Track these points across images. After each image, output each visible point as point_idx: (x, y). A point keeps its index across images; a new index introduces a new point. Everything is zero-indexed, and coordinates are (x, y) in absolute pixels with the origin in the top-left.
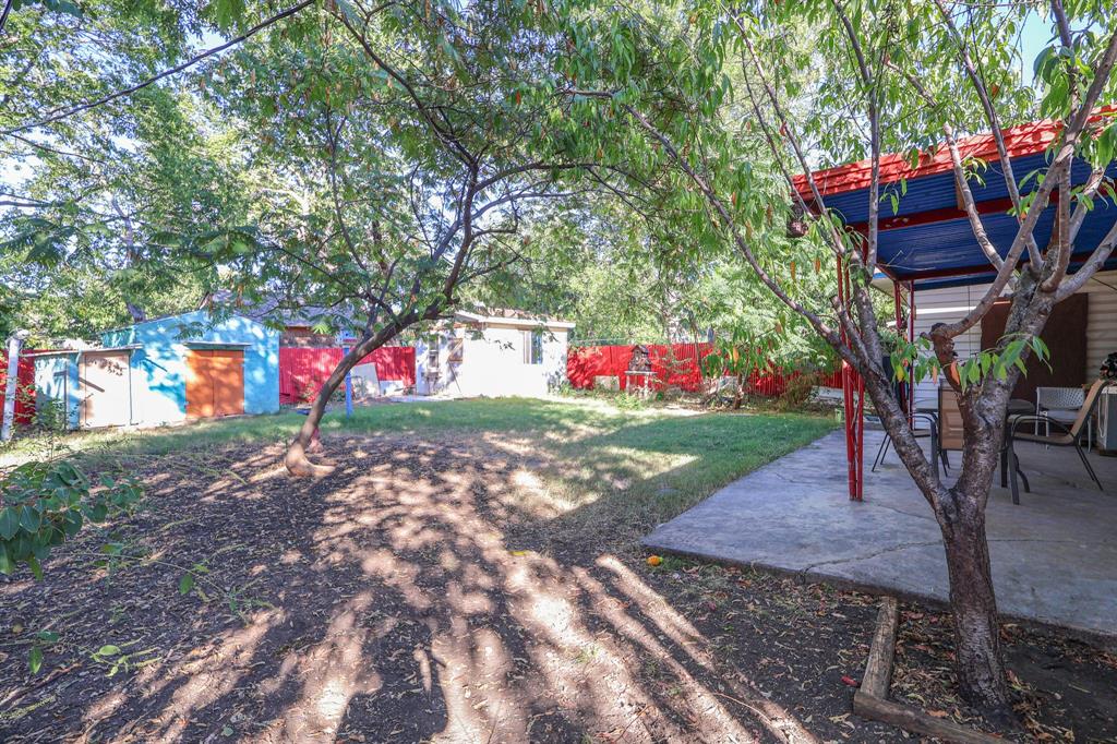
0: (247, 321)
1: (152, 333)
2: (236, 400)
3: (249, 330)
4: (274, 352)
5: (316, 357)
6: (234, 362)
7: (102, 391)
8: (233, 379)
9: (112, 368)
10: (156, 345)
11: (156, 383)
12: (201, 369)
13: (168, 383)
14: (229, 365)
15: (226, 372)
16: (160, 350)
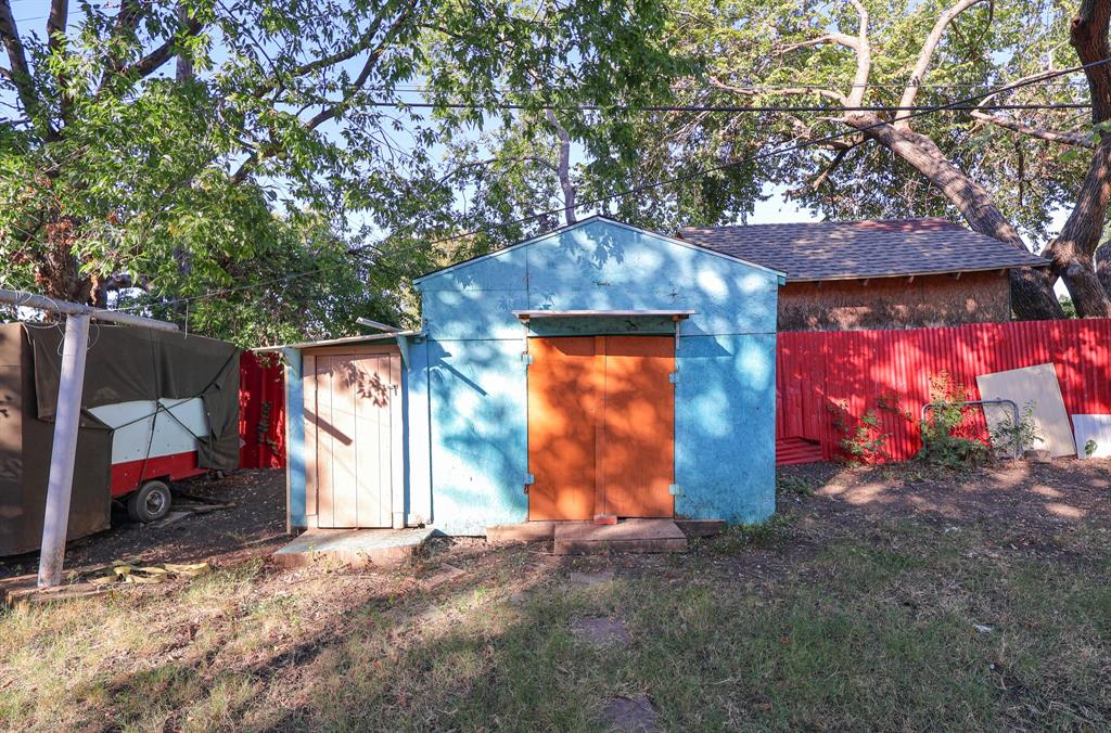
0: (680, 250)
1: (449, 298)
2: (646, 483)
3: (684, 279)
4: (758, 339)
5: (883, 355)
6: (645, 368)
7: (346, 441)
8: (640, 420)
9: (367, 387)
10: (458, 328)
11: (458, 426)
12: (564, 393)
13: (484, 428)
14: (629, 378)
15: (619, 401)
16: (466, 341)
